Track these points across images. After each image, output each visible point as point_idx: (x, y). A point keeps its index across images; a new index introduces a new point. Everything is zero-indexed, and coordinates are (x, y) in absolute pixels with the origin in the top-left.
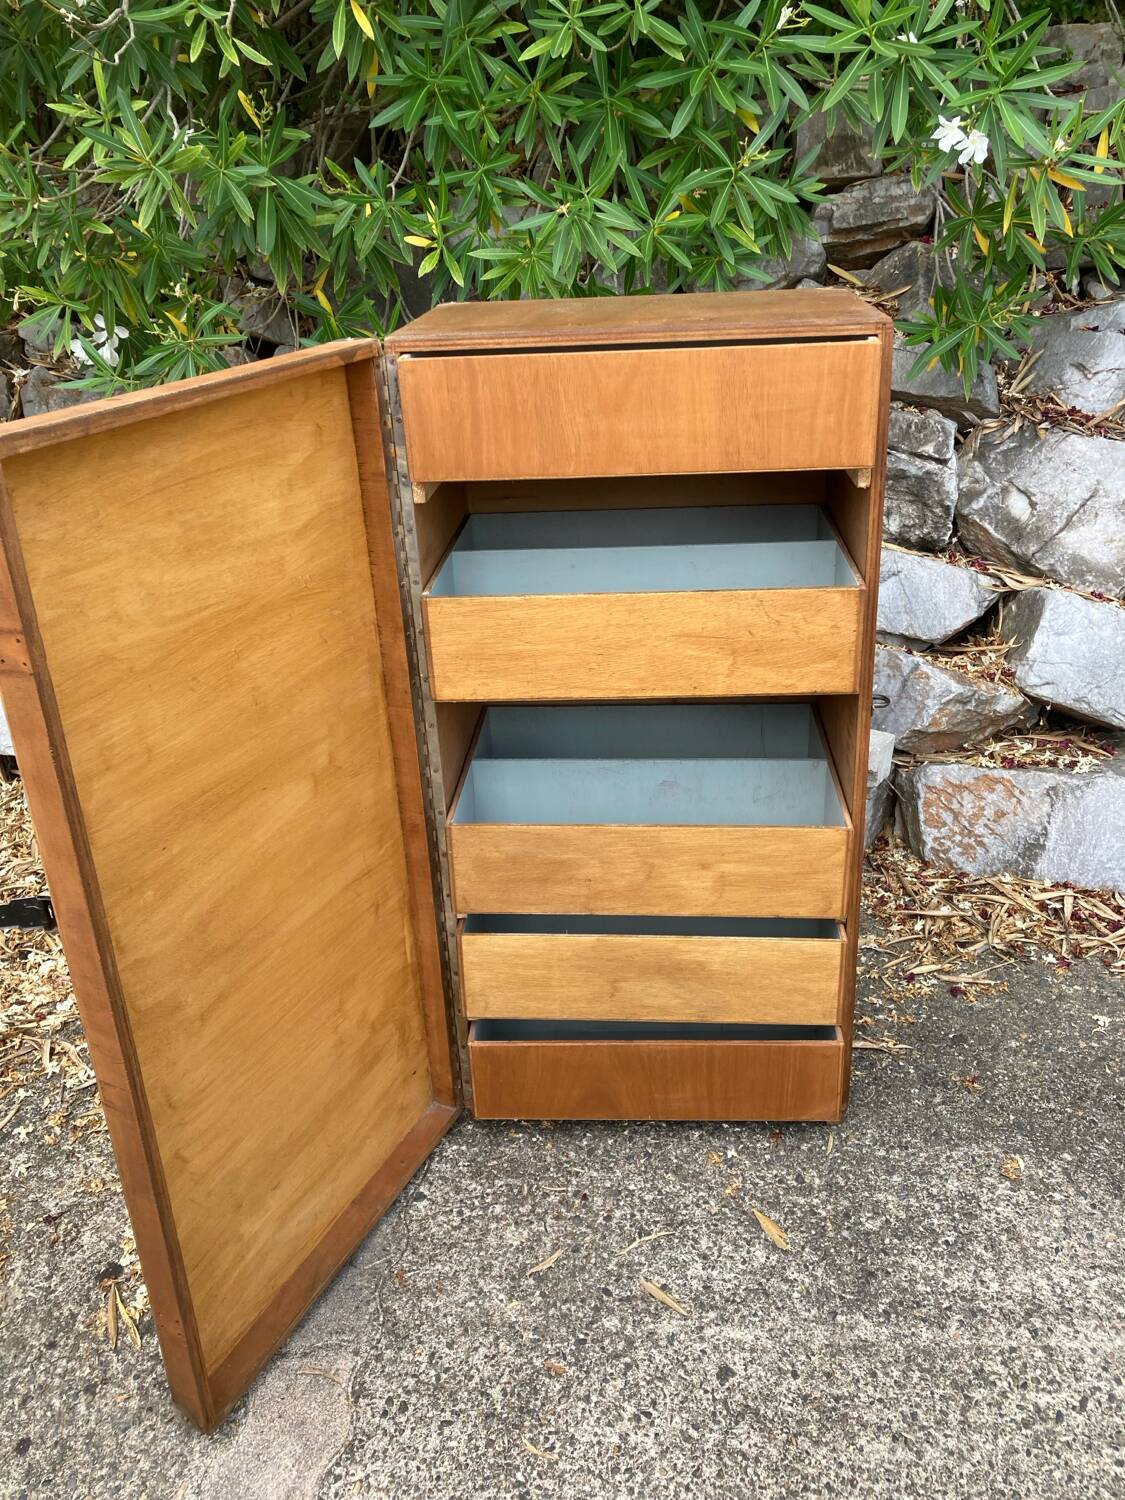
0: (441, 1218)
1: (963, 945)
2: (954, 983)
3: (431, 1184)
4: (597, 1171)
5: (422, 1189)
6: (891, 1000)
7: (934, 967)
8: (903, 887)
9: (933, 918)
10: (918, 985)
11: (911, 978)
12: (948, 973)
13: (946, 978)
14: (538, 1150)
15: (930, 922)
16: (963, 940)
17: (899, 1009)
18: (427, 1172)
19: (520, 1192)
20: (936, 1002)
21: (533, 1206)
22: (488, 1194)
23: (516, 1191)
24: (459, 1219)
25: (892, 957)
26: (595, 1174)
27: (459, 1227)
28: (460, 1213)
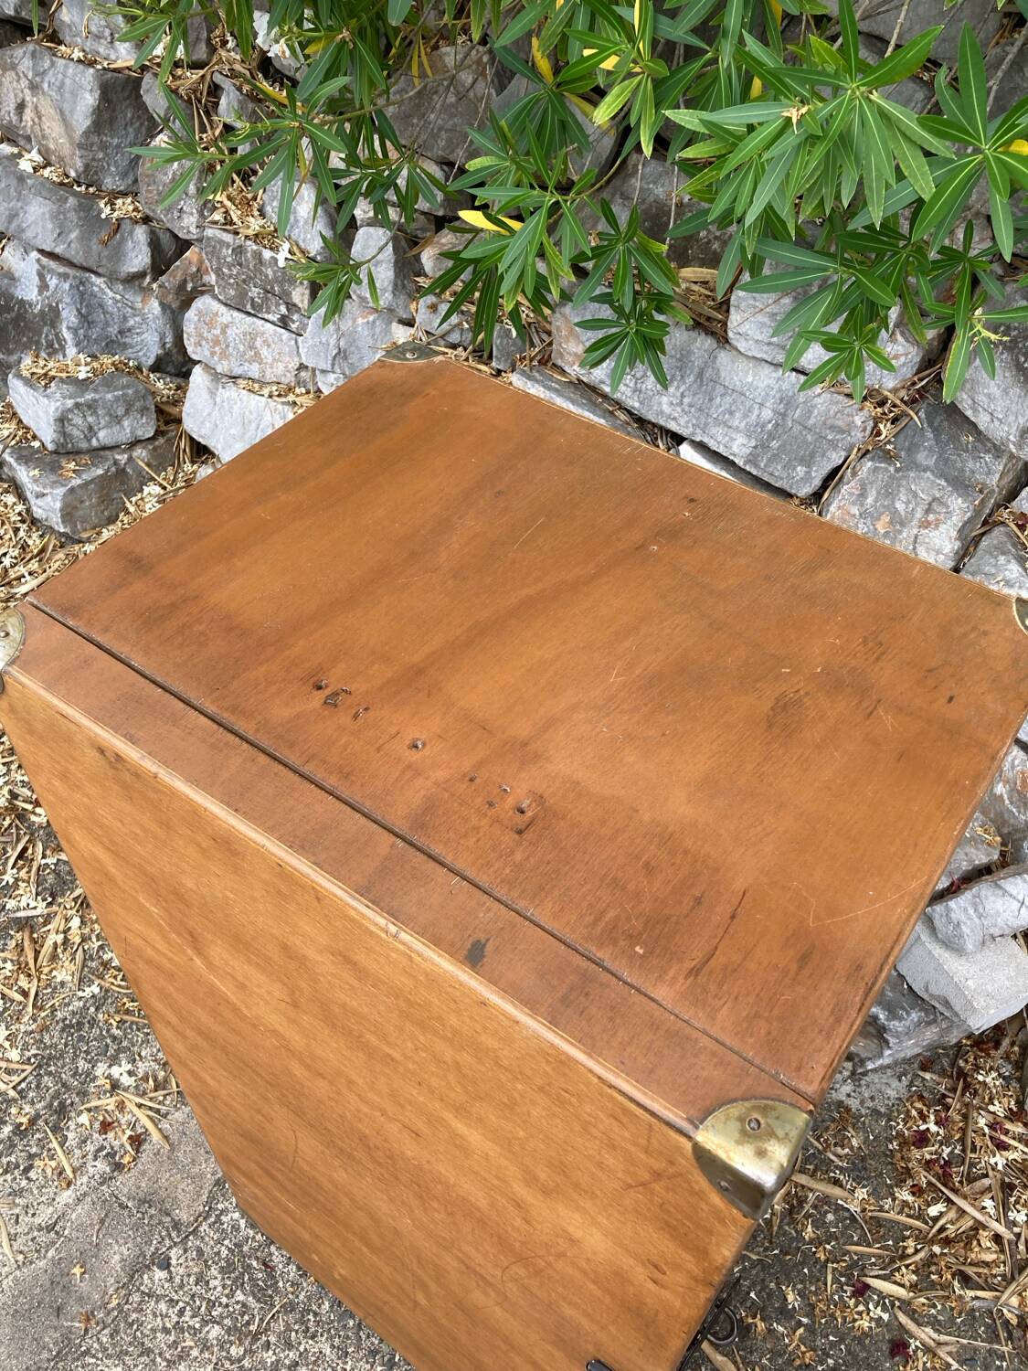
0: (163, 1306)
1: (966, 1281)
2: (907, 1332)
3: (185, 1251)
4: (333, 1347)
5: (173, 1253)
6: (810, 1309)
7: (902, 1292)
8: (964, 1130)
9: (962, 1212)
10: (861, 1308)
11: (862, 1291)
12: (912, 1314)
13: (903, 1319)
14: (301, 1276)
15: (952, 1215)
16: (970, 1271)
17: (810, 1329)
18: (191, 1233)
19: (248, 1323)
20: (864, 1348)
21: (246, 1351)
22: (220, 1304)
23: (246, 1318)
24: (175, 1319)
25: (863, 1241)
26: (328, 1351)
27: (166, 1331)
28: (181, 1313)
